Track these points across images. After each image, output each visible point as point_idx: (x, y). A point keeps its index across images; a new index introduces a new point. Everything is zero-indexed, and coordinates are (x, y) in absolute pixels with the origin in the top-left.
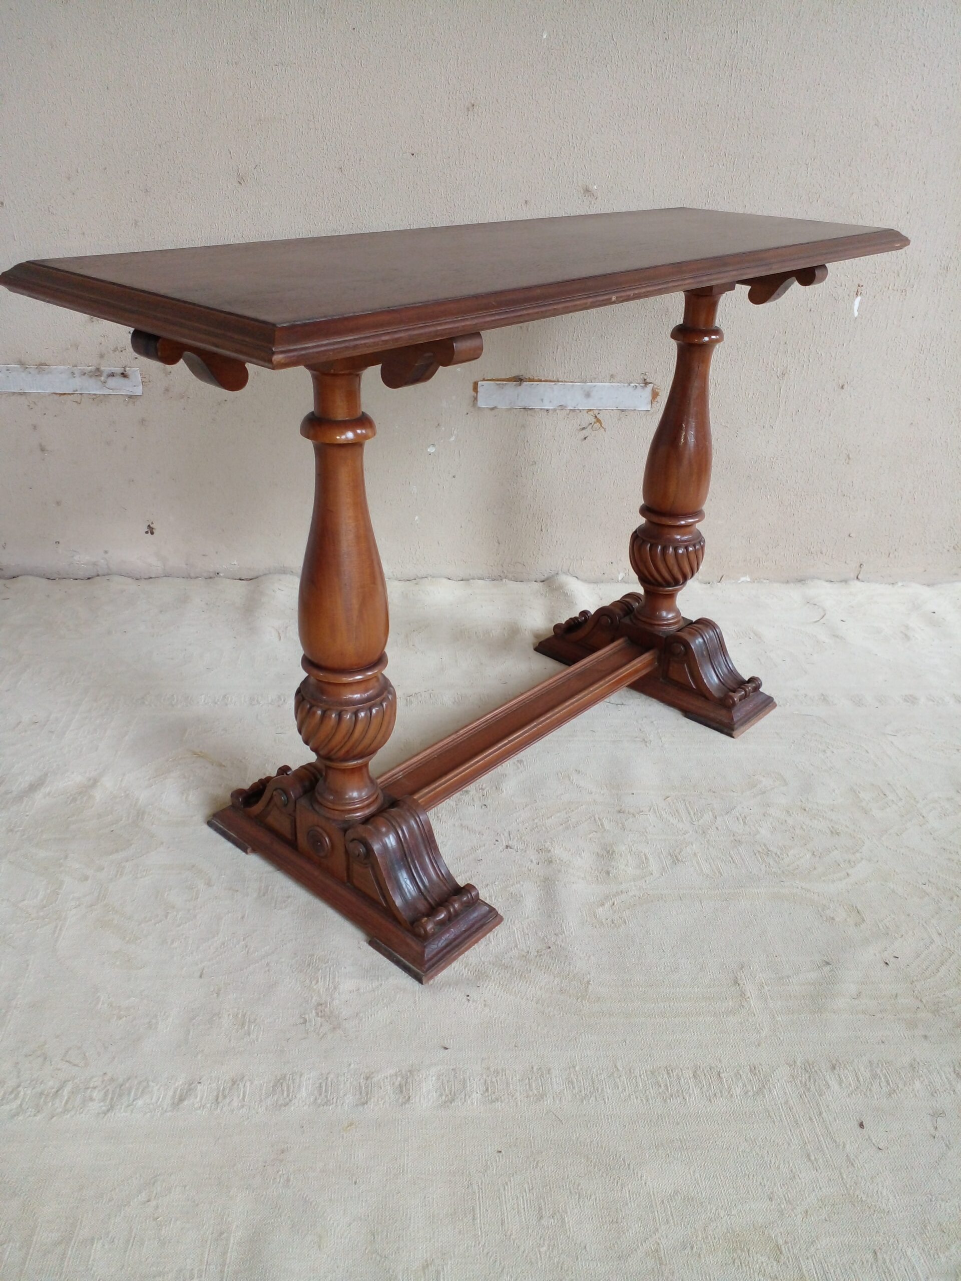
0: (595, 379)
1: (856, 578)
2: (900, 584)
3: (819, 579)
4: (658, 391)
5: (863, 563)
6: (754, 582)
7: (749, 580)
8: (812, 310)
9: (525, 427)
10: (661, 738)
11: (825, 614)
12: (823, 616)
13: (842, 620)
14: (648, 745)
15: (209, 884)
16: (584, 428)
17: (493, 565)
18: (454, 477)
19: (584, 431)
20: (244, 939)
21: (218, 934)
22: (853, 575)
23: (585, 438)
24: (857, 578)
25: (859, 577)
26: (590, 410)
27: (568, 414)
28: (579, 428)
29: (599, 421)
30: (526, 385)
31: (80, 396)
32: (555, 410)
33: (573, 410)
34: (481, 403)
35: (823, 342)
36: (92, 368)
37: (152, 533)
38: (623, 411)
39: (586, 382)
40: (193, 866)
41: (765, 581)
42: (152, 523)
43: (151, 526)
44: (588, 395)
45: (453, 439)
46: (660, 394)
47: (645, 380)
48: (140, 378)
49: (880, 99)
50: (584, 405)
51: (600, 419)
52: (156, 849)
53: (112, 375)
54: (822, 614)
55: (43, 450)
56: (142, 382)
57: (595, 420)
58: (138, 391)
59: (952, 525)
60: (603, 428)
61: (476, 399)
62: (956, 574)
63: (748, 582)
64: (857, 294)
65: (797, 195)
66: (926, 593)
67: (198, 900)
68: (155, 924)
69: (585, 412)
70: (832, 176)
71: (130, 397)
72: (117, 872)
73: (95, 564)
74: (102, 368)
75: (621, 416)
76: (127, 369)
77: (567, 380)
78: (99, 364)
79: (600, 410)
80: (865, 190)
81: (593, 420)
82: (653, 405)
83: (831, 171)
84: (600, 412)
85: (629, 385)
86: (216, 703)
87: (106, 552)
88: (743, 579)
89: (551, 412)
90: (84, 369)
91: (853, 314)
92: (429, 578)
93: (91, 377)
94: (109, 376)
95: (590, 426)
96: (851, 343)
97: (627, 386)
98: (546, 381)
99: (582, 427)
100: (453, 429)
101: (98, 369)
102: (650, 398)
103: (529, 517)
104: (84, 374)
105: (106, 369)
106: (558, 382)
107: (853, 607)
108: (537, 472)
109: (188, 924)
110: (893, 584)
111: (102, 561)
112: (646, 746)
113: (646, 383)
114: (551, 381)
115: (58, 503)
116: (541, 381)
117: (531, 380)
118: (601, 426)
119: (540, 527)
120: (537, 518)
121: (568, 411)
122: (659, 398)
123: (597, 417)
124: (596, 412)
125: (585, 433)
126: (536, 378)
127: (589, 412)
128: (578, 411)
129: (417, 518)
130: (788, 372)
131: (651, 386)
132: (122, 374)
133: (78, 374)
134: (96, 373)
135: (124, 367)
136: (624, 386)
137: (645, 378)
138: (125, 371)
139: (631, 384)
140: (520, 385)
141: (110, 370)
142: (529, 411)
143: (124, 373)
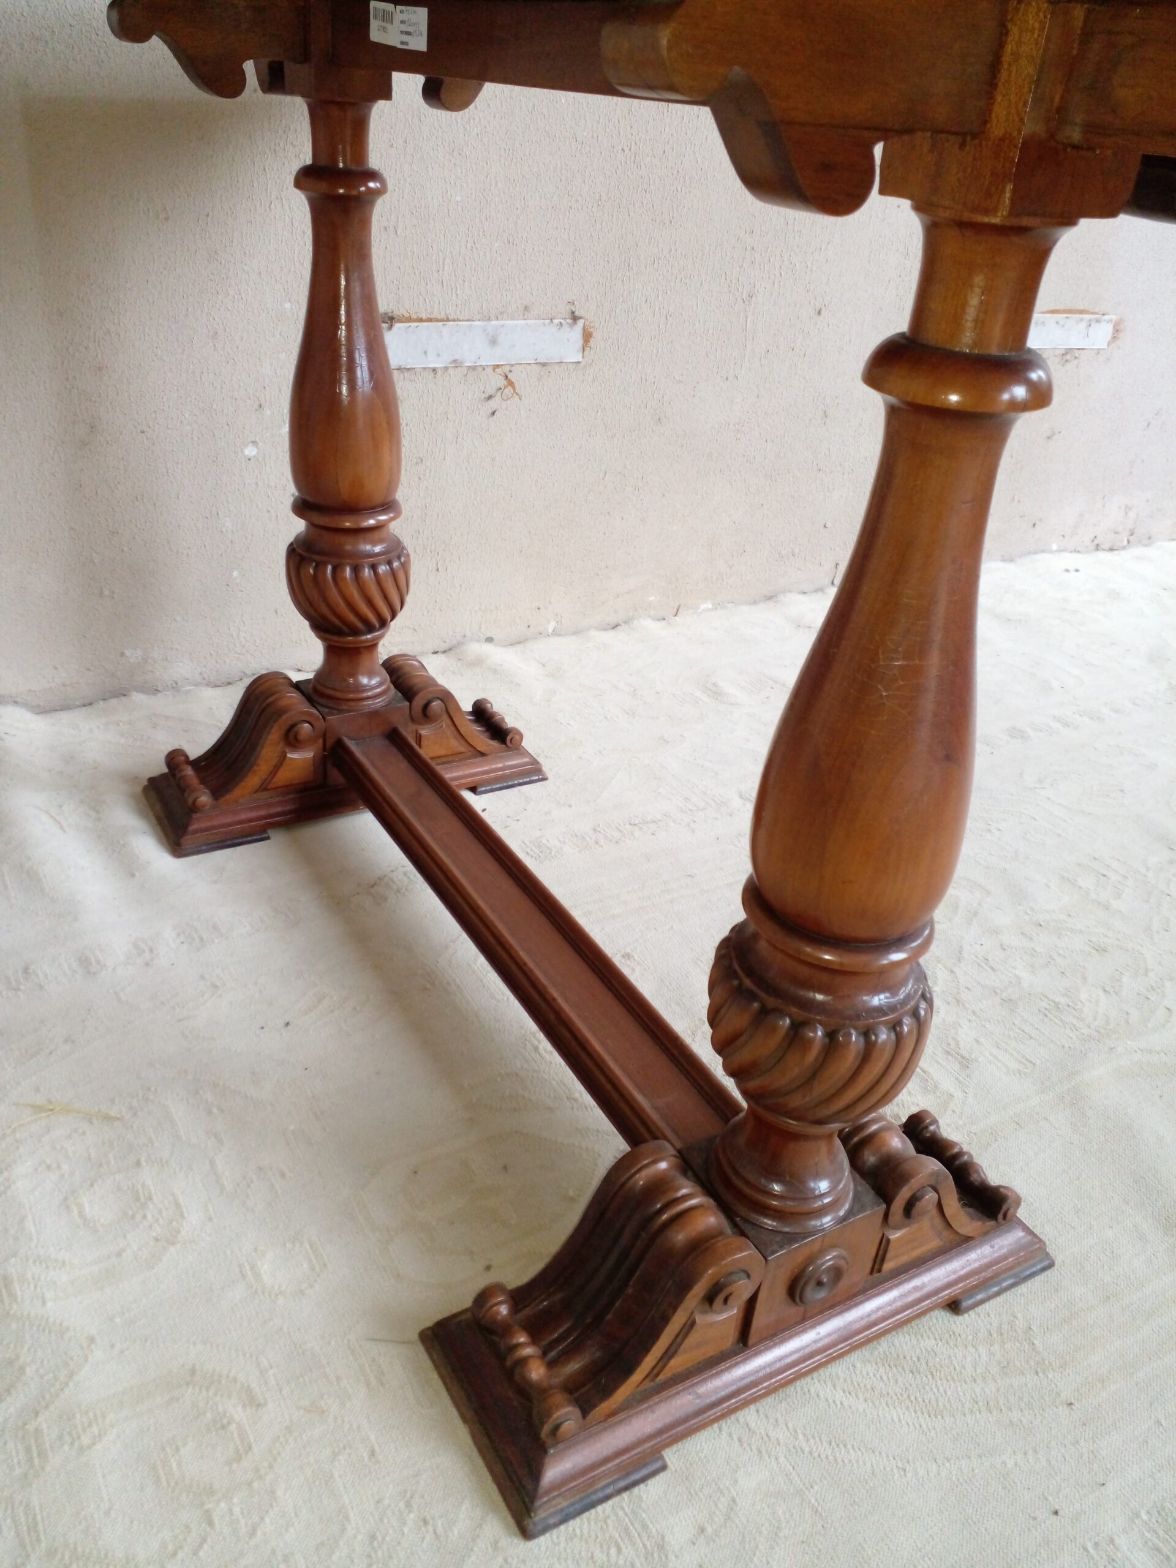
0: (502, 313)
3: (791, 591)
4: (592, 330)
5: (839, 562)
6: (718, 608)
7: (710, 606)
15: (252, 1401)
16: (490, 397)
19: (491, 402)
20: (408, 1505)
21: (347, 1519)
23: (493, 413)
26: (498, 366)
27: (466, 375)
28: (483, 396)
29: (511, 384)
30: (399, 328)
32: (446, 368)
33: (473, 368)
38: (544, 365)
39: (489, 319)
40: (193, 1372)
41: (729, 605)
44: (493, 342)
46: (594, 335)
47: (573, 312)
50: (489, 357)
51: (513, 379)
52: (86, 1360)
57: (505, 382)
60: (517, 394)
63: (709, 609)
67: (255, 1449)
68: (195, 1553)
69: (489, 370)
72: (28, 1450)
75: (542, 374)
77: (461, 318)
79: (512, 365)
81: (502, 382)
82: (585, 353)
84: (513, 368)
85: (552, 322)
86: (17, 989)
88: (703, 607)
89: (439, 373)
95: (499, 394)
97: (549, 325)
98: (430, 320)
99: (487, 395)
102: (581, 342)
103: (417, 551)
106: (448, 320)
108: (424, 475)
109: (267, 1520)
113: (575, 318)
114: (437, 320)
116: (421, 320)
117: (406, 318)
118: (514, 390)
119: (435, 565)
120: (428, 550)
121: (465, 370)
122: (592, 342)
123: (509, 377)
124: (507, 369)
125: (493, 404)
126: (414, 316)
127: (497, 370)
128: (480, 369)
129: (235, 574)
130: (756, 293)
131: (581, 322)
136: (544, 324)
137: (574, 309)
139: (555, 321)
140: (390, 328)
142: (406, 374)
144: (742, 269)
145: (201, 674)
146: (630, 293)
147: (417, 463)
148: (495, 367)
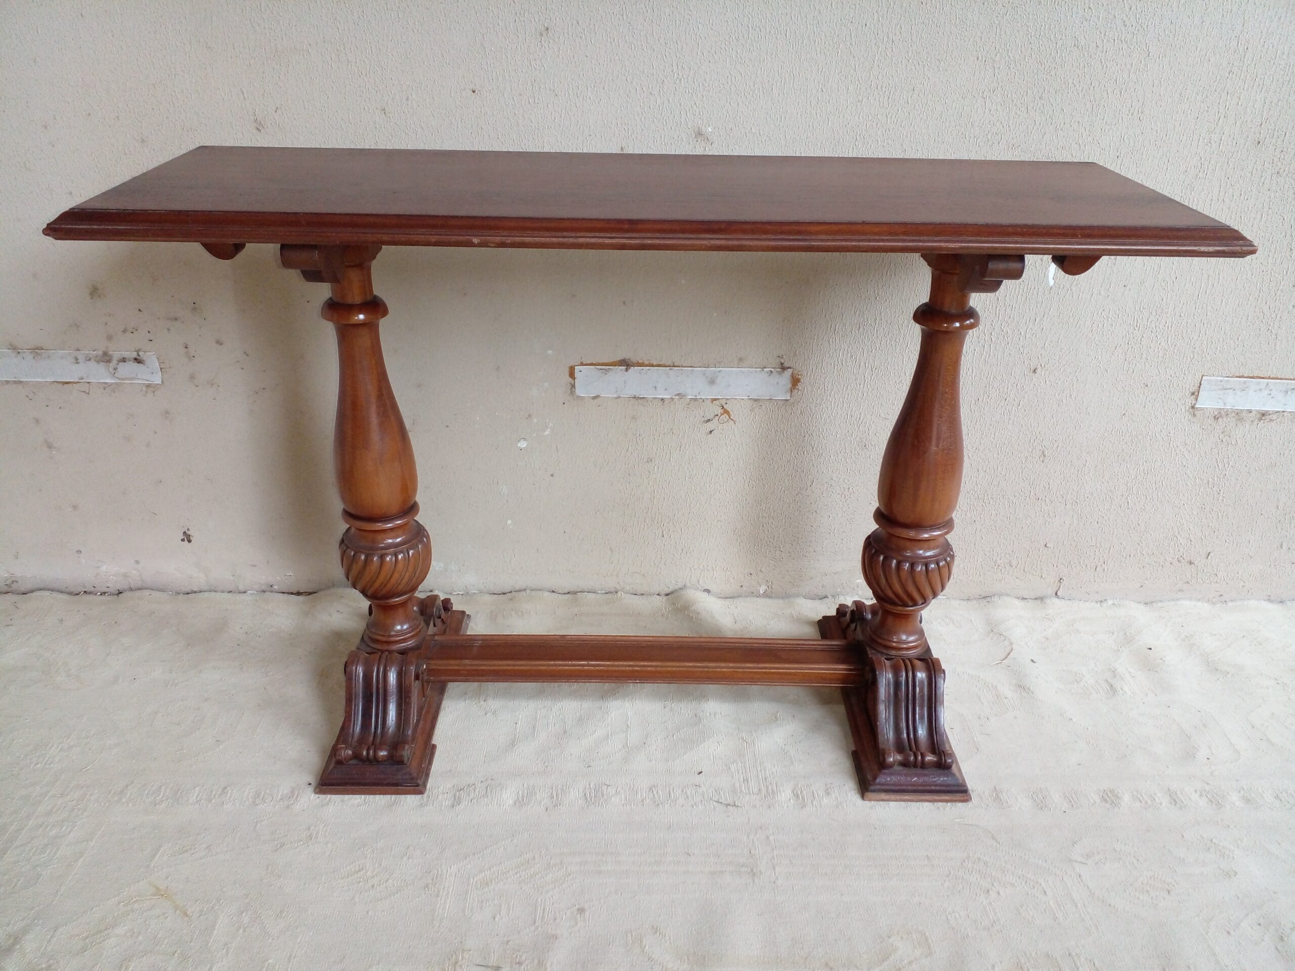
0: (720, 362)
1: (1054, 594)
2: (1110, 602)
3: (1008, 595)
4: (799, 377)
5: (1064, 578)
9: (635, 419)
10: (774, 868)
11: (1012, 650)
12: (1009, 654)
13: (1032, 660)
14: (756, 880)
16: (708, 421)
17: (605, 575)
18: (552, 475)
19: (709, 424)
22: (1050, 591)
23: (711, 432)
24: (1056, 594)
25: (1059, 593)
26: (716, 399)
27: (689, 404)
28: (703, 419)
29: (726, 412)
30: (635, 370)
31: (87, 385)
32: (672, 399)
33: (696, 400)
34: (579, 391)
35: (1010, 317)
36: (100, 353)
37: (189, 541)
38: (756, 400)
39: (708, 367)
42: (188, 530)
43: (188, 533)
44: (712, 382)
45: (547, 433)
46: (802, 380)
47: (782, 364)
48: (158, 364)
49: (1080, 12)
50: (707, 393)
51: (728, 409)
53: (124, 360)
54: (1008, 650)
55: (50, 446)
56: (161, 369)
57: (722, 411)
58: (157, 379)
59: (1177, 534)
60: (732, 420)
61: (573, 386)
62: (1181, 590)
65: (972, 136)
66: (1140, 615)
69: (709, 402)
70: (1019, 112)
71: (148, 386)
73: (125, 576)
74: (110, 353)
75: (754, 407)
76: (141, 353)
77: (685, 365)
78: (107, 348)
79: (728, 399)
80: (1062, 130)
81: (720, 411)
82: (793, 394)
83: (1016, 105)
84: (727, 402)
85: (763, 370)
87: (137, 562)
89: (666, 402)
90: (88, 354)
91: (1048, 283)
92: (528, 591)
93: (98, 362)
94: (120, 362)
95: (717, 418)
96: (1045, 317)
97: (761, 372)
98: (659, 366)
99: (706, 419)
100: (548, 420)
101: (106, 354)
102: (790, 386)
104: (90, 360)
105: (116, 355)
106: (673, 366)
107: (1047, 639)
108: (653, 470)
110: (1101, 601)
111: (134, 572)
112: (754, 881)
113: (783, 368)
114: (665, 365)
115: (75, 507)
116: (652, 366)
117: (640, 364)
118: (730, 417)
119: (661, 532)
120: (656, 522)
121: (688, 401)
122: (800, 386)
123: (725, 407)
124: (723, 402)
125: (710, 425)
126: (646, 362)
127: (714, 402)
128: (701, 401)
129: (509, 522)
131: (790, 371)
132: (136, 359)
133: (81, 359)
134: (106, 358)
135: (138, 351)
136: (756, 371)
137: (783, 361)
138: (139, 356)
139: (765, 369)
140: (627, 370)
141: (121, 355)
142: (640, 401)
143: (138, 357)
145: (483, 583)
146: (836, 350)
147: (647, 462)
148: (713, 400)
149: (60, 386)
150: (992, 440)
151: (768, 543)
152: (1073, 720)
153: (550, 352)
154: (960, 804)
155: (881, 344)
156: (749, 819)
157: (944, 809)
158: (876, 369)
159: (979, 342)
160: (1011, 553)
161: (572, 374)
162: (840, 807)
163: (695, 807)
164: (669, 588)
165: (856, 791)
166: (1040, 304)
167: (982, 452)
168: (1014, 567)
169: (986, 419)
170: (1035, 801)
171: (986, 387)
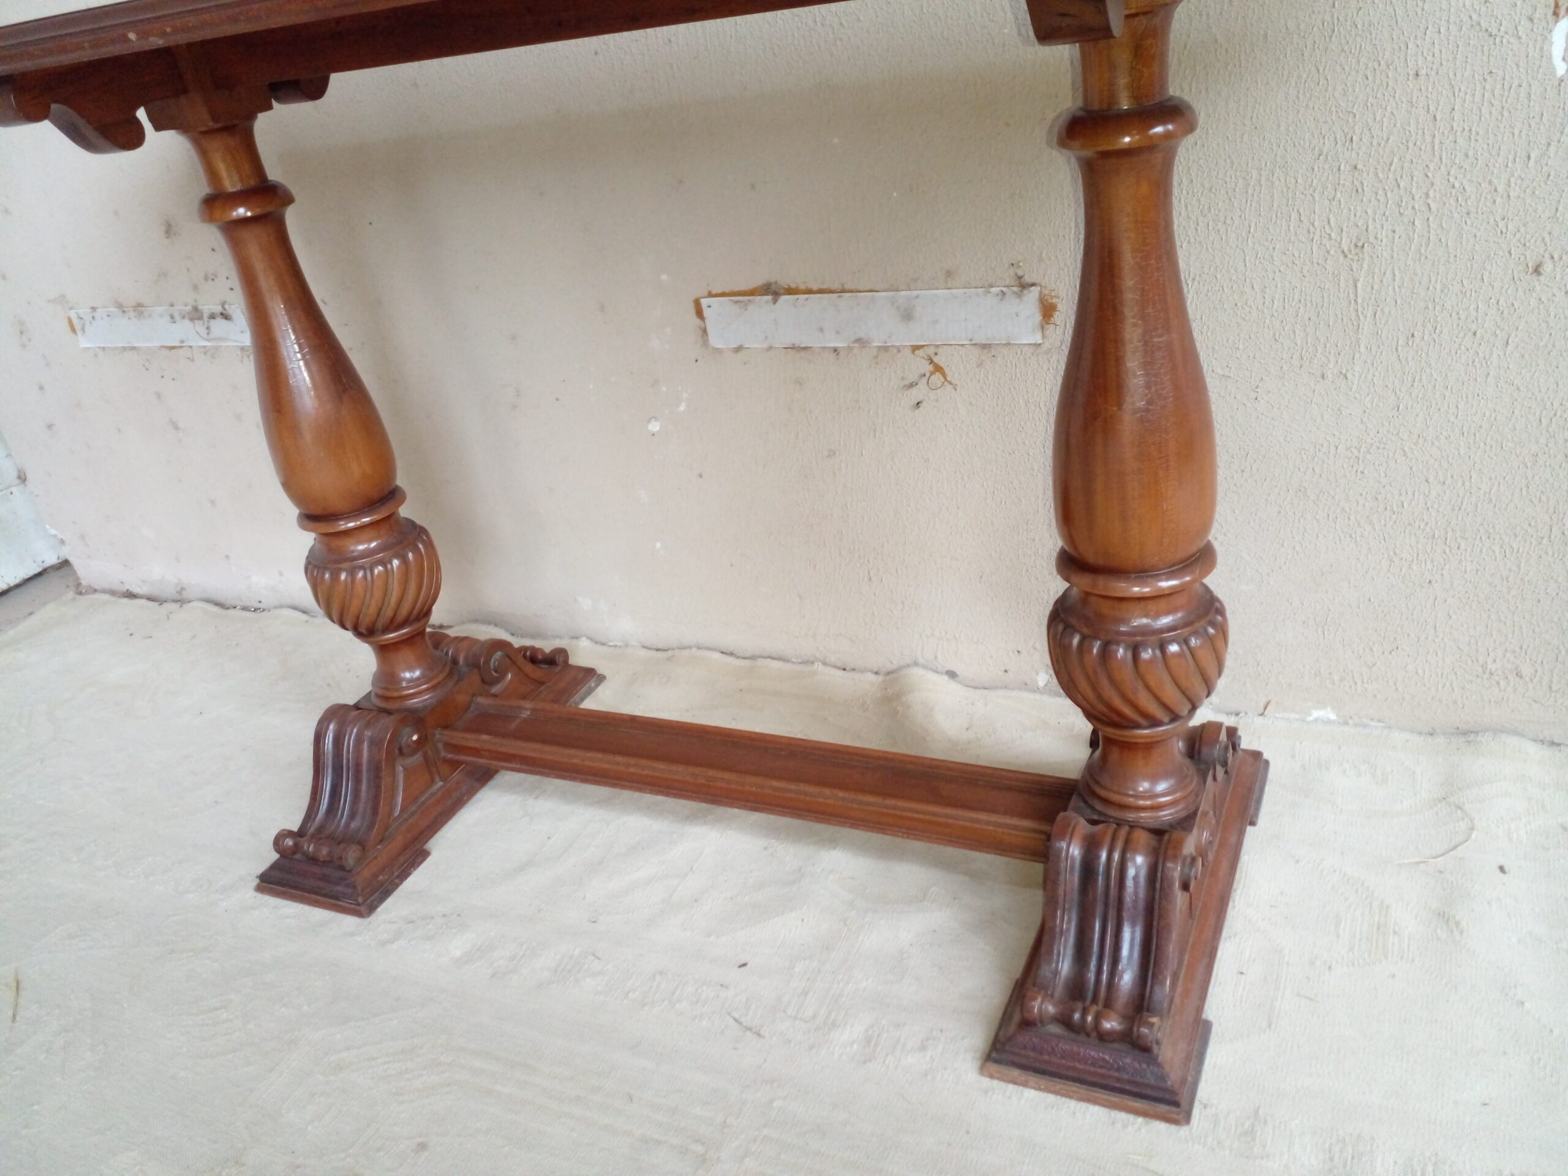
0: (915, 280)
3: (1515, 732)
4: (1054, 301)
6: (1346, 723)
7: (1333, 717)
8: (1423, 72)
9: (801, 384)
11: (1467, 840)
12: (1456, 847)
13: (1501, 867)
16: (912, 385)
18: (700, 476)
19: (914, 391)
23: (918, 405)
26: (918, 347)
27: (876, 357)
28: (903, 383)
29: (938, 369)
30: (786, 301)
31: (189, 349)
32: (850, 348)
33: (885, 349)
34: (715, 341)
35: (1467, 155)
36: (189, 308)
38: (985, 347)
39: (897, 290)
41: (1374, 724)
44: (907, 316)
45: (682, 408)
46: (1059, 307)
47: (1020, 278)
48: (244, 320)
50: (904, 336)
51: (942, 364)
53: (213, 316)
54: (1458, 839)
55: (176, 427)
56: (248, 326)
57: (931, 368)
58: (247, 339)
60: (950, 383)
61: (705, 332)
63: (1330, 722)
64: (1556, 14)
69: (908, 352)
74: (200, 307)
75: (984, 358)
76: (226, 306)
77: (860, 288)
78: (196, 301)
79: (937, 346)
81: (927, 367)
82: (1043, 333)
84: (940, 350)
85: (990, 291)
88: (1316, 714)
89: (842, 354)
90: (181, 310)
91: (1552, 69)
93: (191, 320)
94: (210, 318)
95: (924, 380)
97: (985, 295)
98: (821, 292)
99: (907, 382)
100: (680, 388)
101: (196, 309)
102: (1038, 318)
104: (183, 317)
105: (206, 309)
106: (843, 291)
111: (282, 584)
113: (1024, 286)
114: (832, 292)
115: (213, 503)
116: (810, 292)
117: (792, 289)
118: (945, 377)
119: (866, 572)
121: (875, 350)
122: (1057, 318)
123: (935, 361)
124: (931, 351)
125: (915, 394)
126: (802, 287)
127: (917, 352)
128: (895, 351)
129: (658, 545)
130: (1372, 239)
131: (1035, 292)
132: (222, 314)
133: (177, 317)
134: (195, 314)
135: (223, 305)
136: (977, 295)
137: (1020, 273)
138: (225, 310)
139: (993, 290)
140: (775, 301)
141: (210, 309)
142: (803, 354)
143: (224, 312)
144: (1335, 203)
145: (636, 632)
147: (829, 456)
148: (915, 348)
149: (165, 352)
150: (1452, 419)
151: (1040, 600)
152: (1527, 1005)
153: (664, 277)
154: (1161, 1126)
155: (1197, 230)
156: (765, 1060)
157: (1125, 1126)
158: (1194, 279)
159: (1401, 214)
160: (1518, 650)
161: (699, 313)
162: (929, 1077)
163: (697, 1021)
164: (891, 663)
165: (978, 1055)
166: (1537, 119)
167: (1433, 444)
168: (1527, 679)
169: (1435, 375)
170: (1332, 1159)
171: (1427, 308)
